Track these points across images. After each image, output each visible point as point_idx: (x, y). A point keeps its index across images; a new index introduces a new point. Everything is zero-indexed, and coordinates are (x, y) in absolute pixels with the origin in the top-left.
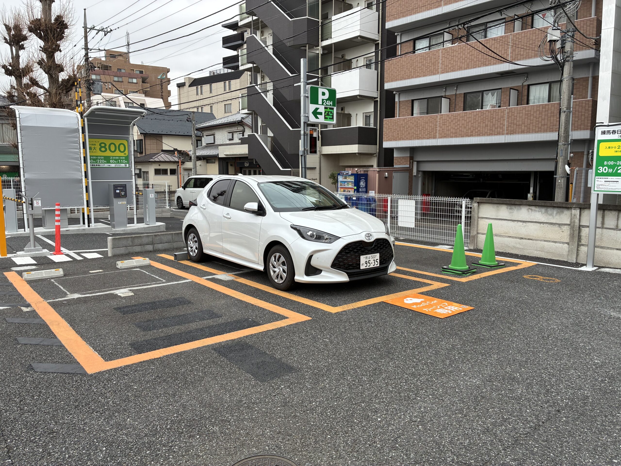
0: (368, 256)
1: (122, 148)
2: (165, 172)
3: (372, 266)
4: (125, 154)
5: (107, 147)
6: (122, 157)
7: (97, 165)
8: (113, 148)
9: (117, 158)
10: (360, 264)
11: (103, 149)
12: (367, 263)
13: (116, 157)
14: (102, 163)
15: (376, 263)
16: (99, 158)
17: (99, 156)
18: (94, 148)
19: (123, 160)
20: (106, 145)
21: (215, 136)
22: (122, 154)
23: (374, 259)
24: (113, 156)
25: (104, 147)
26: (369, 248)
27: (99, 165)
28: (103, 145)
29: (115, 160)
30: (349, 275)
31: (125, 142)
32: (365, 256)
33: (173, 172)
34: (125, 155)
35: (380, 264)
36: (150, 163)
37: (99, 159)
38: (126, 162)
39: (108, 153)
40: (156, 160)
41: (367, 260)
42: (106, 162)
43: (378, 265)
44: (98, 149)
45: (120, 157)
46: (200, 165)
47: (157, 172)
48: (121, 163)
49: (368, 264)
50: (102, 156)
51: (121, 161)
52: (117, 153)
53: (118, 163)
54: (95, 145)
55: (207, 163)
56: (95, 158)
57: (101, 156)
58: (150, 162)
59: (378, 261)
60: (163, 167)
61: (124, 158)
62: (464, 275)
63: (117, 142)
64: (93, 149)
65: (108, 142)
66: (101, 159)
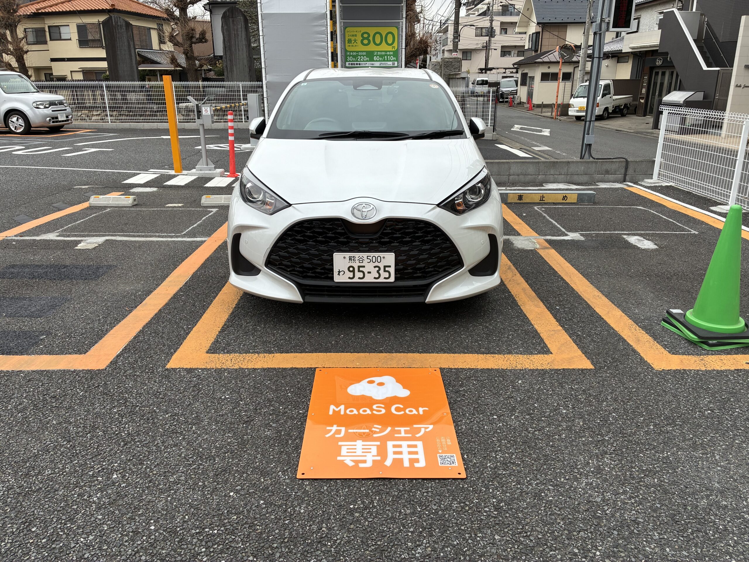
0: (357, 255)
1: (390, 39)
2: (554, 77)
3: (369, 279)
4: (394, 47)
5: (371, 38)
6: (389, 51)
7: (357, 64)
8: (378, 40)
9: (383, 53)
10: (332, 270)
11: (366, 42)
12: (353, 271)
13: (381, 51)
14: (364, 61)
15: (384, 275)
16: (360, 54)
17: (360, 52)
18: (355, 40)
19: (390, 55)
20: (369, 35)
21: (641, 20)
22: (390, 48)
23: (377, 264)
24: (377, 51)
25: (367, 38)
26: (364, 239)
27: (360, 64)
28: (366, 36)
29: (381, 56)
30: (303, 289)
31: (394, 30)
32: (348, 255)
33: (567, 77)
34: (393, 50)
35: (396, 279)
36: (537, 65)
37: (360, 56)
38: (395, 58)
39: (372, 47)
40: (546, 59)
41: (356, 265)
42: (368, 59)
43: (392, 279)
44: (359, 42)
45: (386, 52)
46: (607, 66)
47: (545, 77)
48: (387, 61)
49: (358, 275)
50: (364, 52)
51: (387, 58)
52: (384, 47)
53: (384, 60)
54: (356, 35)
55: (618, 62)
56: (355, 54)
57: (362, 52)
58: (536, 63)
59: (392, 270)
60: (553, 69)
61: (392, 53)
62: (705, 347)
63: (384, 31)
64: (353, 42)
65: (372, 31)
66: (362, 55)
